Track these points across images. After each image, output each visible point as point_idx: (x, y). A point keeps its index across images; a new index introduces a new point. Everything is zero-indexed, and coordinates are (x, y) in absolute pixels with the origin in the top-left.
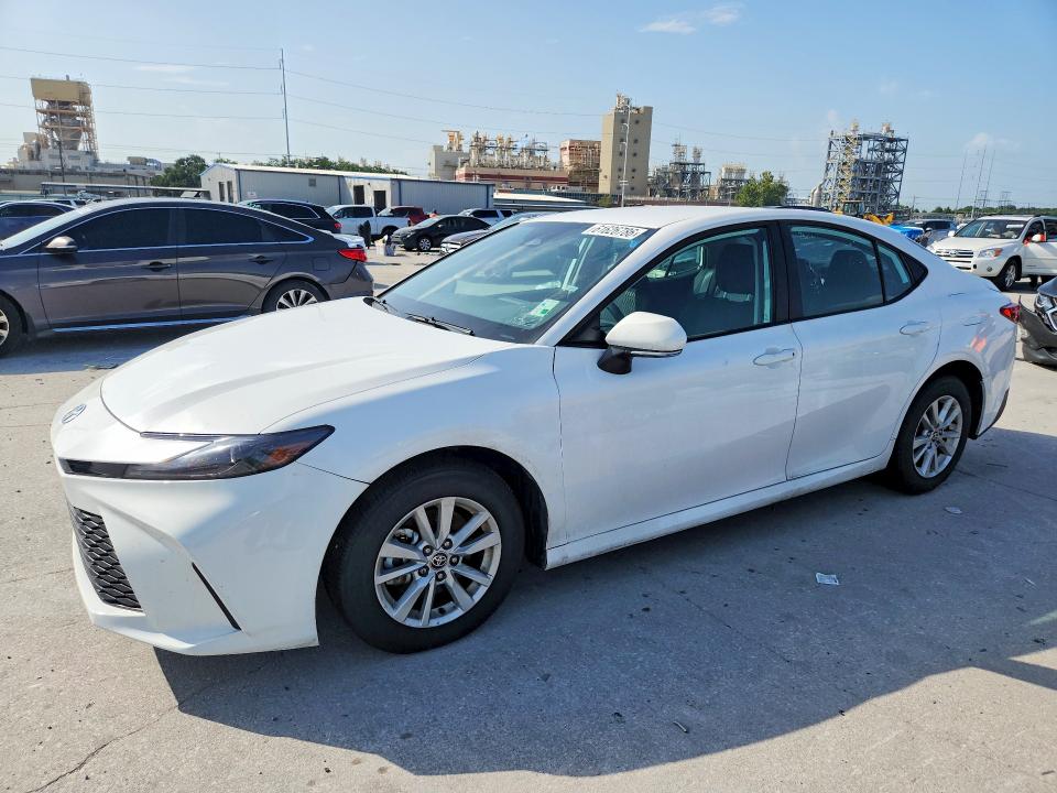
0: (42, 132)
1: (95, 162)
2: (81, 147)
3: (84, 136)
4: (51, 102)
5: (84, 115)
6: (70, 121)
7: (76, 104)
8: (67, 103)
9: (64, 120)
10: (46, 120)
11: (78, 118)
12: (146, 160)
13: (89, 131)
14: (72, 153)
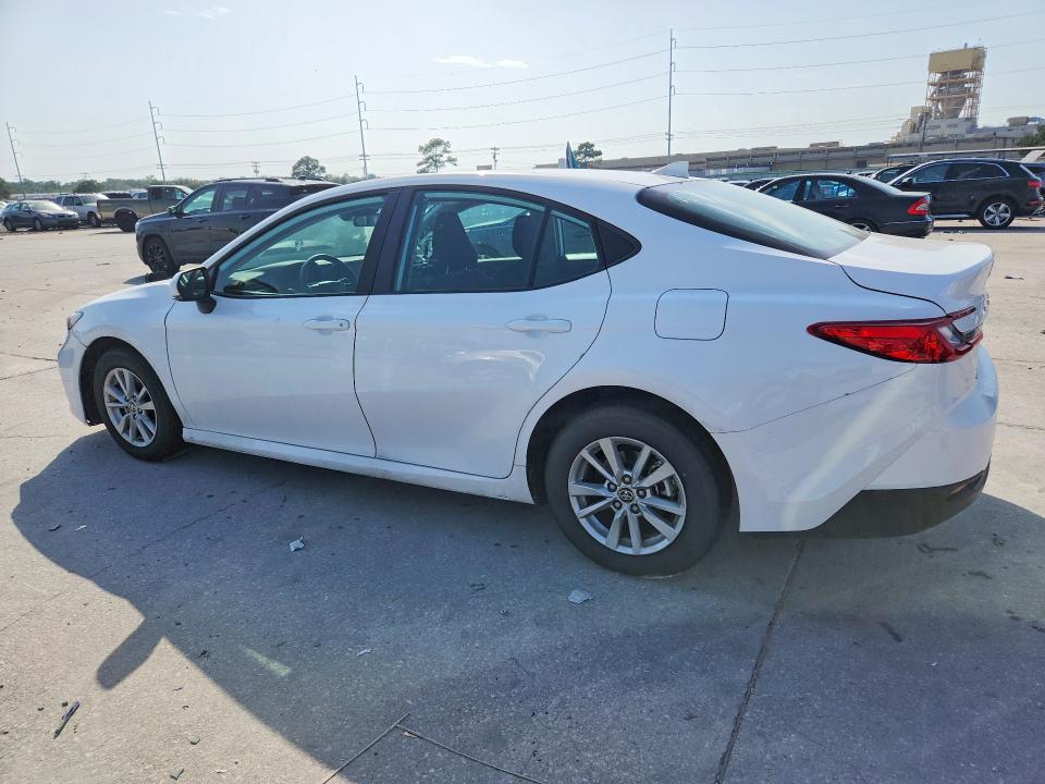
0: (929, 104)
1: (973, 128)
2: (962, 115)
3: (968, 102)
4: (944, 73)
5: (973, 81)
6: (957, 89)
7: (967, 71)
8: (959, 72)
9: (952, 90)
10: (935, 92)
11: (966, 86)
12: (1028, 120)
13: (975, 96)
14: (953, 121)
